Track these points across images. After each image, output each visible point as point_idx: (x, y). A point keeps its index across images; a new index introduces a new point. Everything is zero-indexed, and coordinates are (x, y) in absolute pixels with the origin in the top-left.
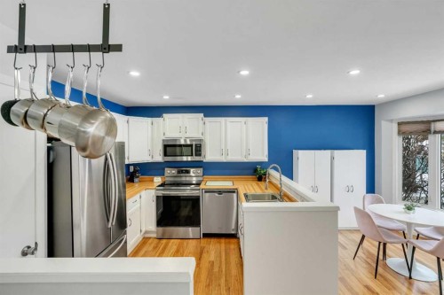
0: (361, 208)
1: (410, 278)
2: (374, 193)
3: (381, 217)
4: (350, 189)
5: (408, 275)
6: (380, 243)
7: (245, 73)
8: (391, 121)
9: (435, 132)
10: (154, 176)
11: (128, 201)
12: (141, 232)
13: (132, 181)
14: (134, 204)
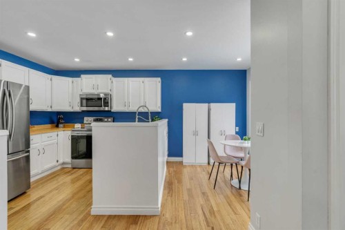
1: (239, 188)
4: (222, 133)
10: (76, 123)
11: (43, 135)
12: (57, 161)
13: (57, 126)
14: (50, 139)
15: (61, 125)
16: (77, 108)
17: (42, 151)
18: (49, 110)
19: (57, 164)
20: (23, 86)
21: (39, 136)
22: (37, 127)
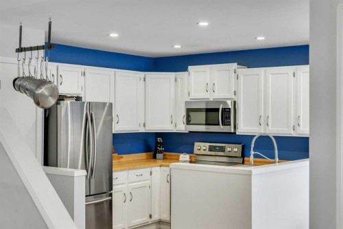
7: (204, 24)
10: (182, 153)
11: (131, 172)
12: (151, 216)
13: (155, 157)
14: (139, 178)
15: (159, 156)
16: (182, 128)
17: (128, 197)
18: (142, 130)
19: (150, 221)
20: (107, 105)
21: (125, 173)
22: (126, 158)
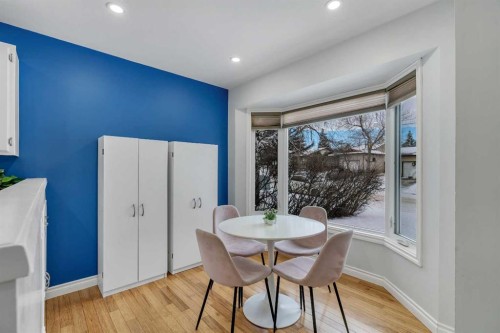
0: (211, 232)
1: (275, 329)
2: (226, 203)
3: (235, 238)
4: (196, 204)
5: (272, 326)
6: (236, 288)
8: (245, 110)
9: (285, 126)
